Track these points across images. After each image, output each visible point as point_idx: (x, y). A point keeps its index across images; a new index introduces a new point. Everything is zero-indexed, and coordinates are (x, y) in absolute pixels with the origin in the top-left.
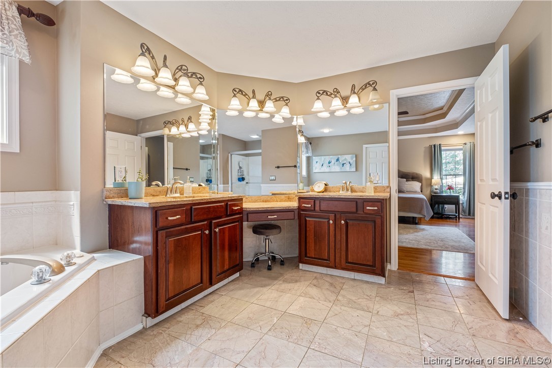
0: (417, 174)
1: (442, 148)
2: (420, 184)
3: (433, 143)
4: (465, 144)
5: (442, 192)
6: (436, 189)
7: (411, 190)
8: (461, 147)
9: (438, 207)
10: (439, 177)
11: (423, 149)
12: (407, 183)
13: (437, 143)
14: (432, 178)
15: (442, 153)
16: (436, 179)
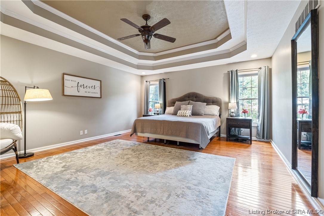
0: (216, 98)
1: (239, 74)
2: (219, 108)
3: (230, 70)
4: (260, 68)
5: (239, 116)
6: (232, 113)
7: (210, 113)
8: (257, 72)
9: (235, 130)
10: (236, 102)
11: (223, 76)
12: (207, 107)
13: (234, 68)
14: (229, 102)
15: (239, 78)
16: (233, 103)
